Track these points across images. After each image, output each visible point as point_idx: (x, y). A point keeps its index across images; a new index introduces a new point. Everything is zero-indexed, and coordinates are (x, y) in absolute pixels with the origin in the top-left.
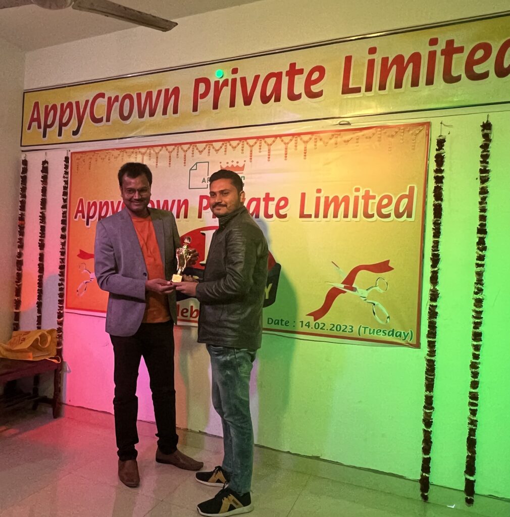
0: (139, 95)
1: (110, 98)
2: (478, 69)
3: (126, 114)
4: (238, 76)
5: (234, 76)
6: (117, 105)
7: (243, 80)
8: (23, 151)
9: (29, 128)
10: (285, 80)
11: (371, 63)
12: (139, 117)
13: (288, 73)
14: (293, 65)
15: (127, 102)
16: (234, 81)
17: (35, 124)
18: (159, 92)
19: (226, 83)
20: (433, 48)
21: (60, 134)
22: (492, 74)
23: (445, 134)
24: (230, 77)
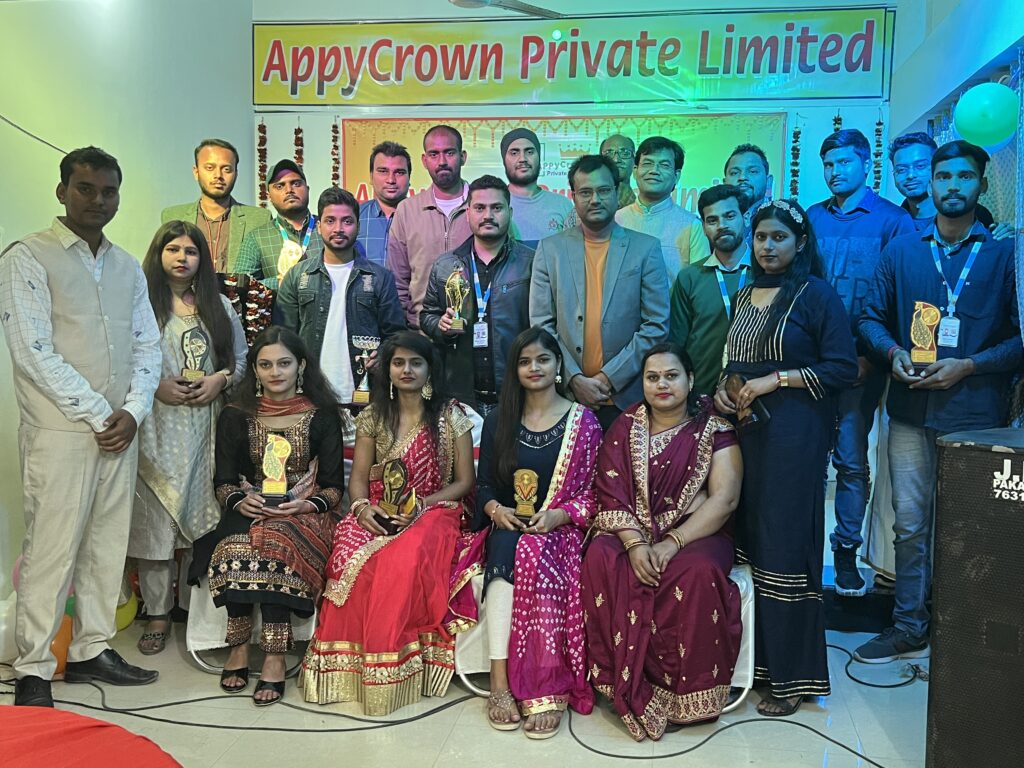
0: (444, 49)
1: (399, 49)
2: (831, 61)
3: (426, 71)
4: (579, 39)
5: (574, 39)
6: (411, 59)
7: (586, 46)
8: (256, 112)
9: (266, 78)
10: (636, 50)
11: (729, 41)
12: (447, 79)
13: (639, 44)
14: (644, 34)
15: (427, 56)
16: (574, 45)
17: (276, 73)
18: (474, 48)
19: (563, 46)
20: (789, 34)
21: (321, 92)
22: (843, 67)
23: (801, 127)
24: (570, 40)
